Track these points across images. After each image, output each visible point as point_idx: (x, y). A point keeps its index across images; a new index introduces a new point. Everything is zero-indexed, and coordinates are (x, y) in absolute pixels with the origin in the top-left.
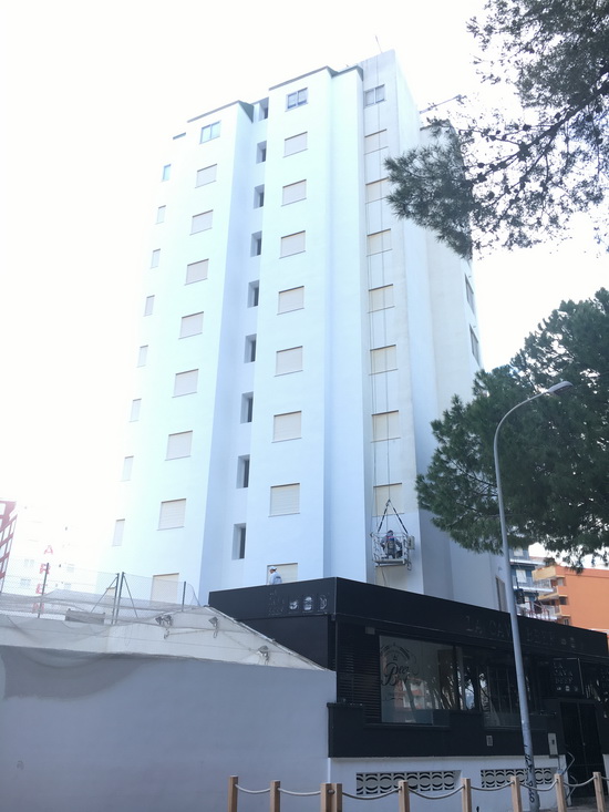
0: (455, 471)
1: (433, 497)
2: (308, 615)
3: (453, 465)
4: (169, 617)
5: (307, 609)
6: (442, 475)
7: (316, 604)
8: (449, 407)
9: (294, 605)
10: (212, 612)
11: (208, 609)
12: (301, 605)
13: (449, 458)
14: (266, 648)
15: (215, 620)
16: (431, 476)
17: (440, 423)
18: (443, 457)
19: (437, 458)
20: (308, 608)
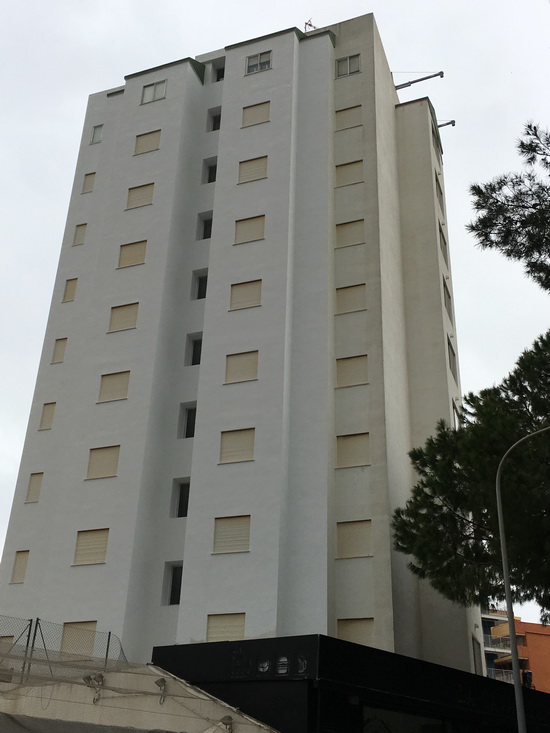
0: (441, 507)
1: (414, 537)
2: (282, 680)
3: (438, 501)
4: (101, 677)
5: (281, 671)
6: (424, 511)
7: (293, 666)
8: (434, 434)
9: (265, 667)
10: (158, 672)
11: (152, 668)
12: (274, 666)
13: (434, 492)
14: (230, 718)
15: (162, 682)
16: (409, 512)
17: (420, 451)
18: (427, 490)
19: (417, 491)
20: (283, 671)
